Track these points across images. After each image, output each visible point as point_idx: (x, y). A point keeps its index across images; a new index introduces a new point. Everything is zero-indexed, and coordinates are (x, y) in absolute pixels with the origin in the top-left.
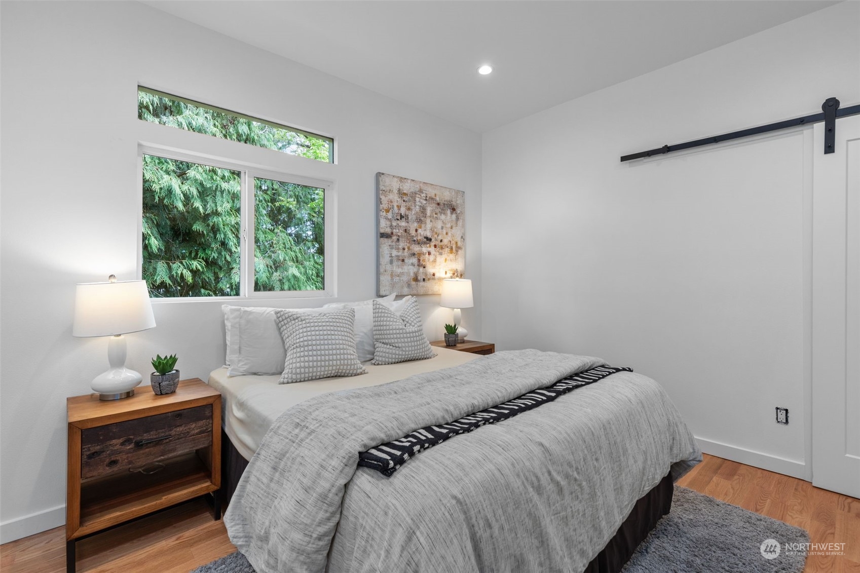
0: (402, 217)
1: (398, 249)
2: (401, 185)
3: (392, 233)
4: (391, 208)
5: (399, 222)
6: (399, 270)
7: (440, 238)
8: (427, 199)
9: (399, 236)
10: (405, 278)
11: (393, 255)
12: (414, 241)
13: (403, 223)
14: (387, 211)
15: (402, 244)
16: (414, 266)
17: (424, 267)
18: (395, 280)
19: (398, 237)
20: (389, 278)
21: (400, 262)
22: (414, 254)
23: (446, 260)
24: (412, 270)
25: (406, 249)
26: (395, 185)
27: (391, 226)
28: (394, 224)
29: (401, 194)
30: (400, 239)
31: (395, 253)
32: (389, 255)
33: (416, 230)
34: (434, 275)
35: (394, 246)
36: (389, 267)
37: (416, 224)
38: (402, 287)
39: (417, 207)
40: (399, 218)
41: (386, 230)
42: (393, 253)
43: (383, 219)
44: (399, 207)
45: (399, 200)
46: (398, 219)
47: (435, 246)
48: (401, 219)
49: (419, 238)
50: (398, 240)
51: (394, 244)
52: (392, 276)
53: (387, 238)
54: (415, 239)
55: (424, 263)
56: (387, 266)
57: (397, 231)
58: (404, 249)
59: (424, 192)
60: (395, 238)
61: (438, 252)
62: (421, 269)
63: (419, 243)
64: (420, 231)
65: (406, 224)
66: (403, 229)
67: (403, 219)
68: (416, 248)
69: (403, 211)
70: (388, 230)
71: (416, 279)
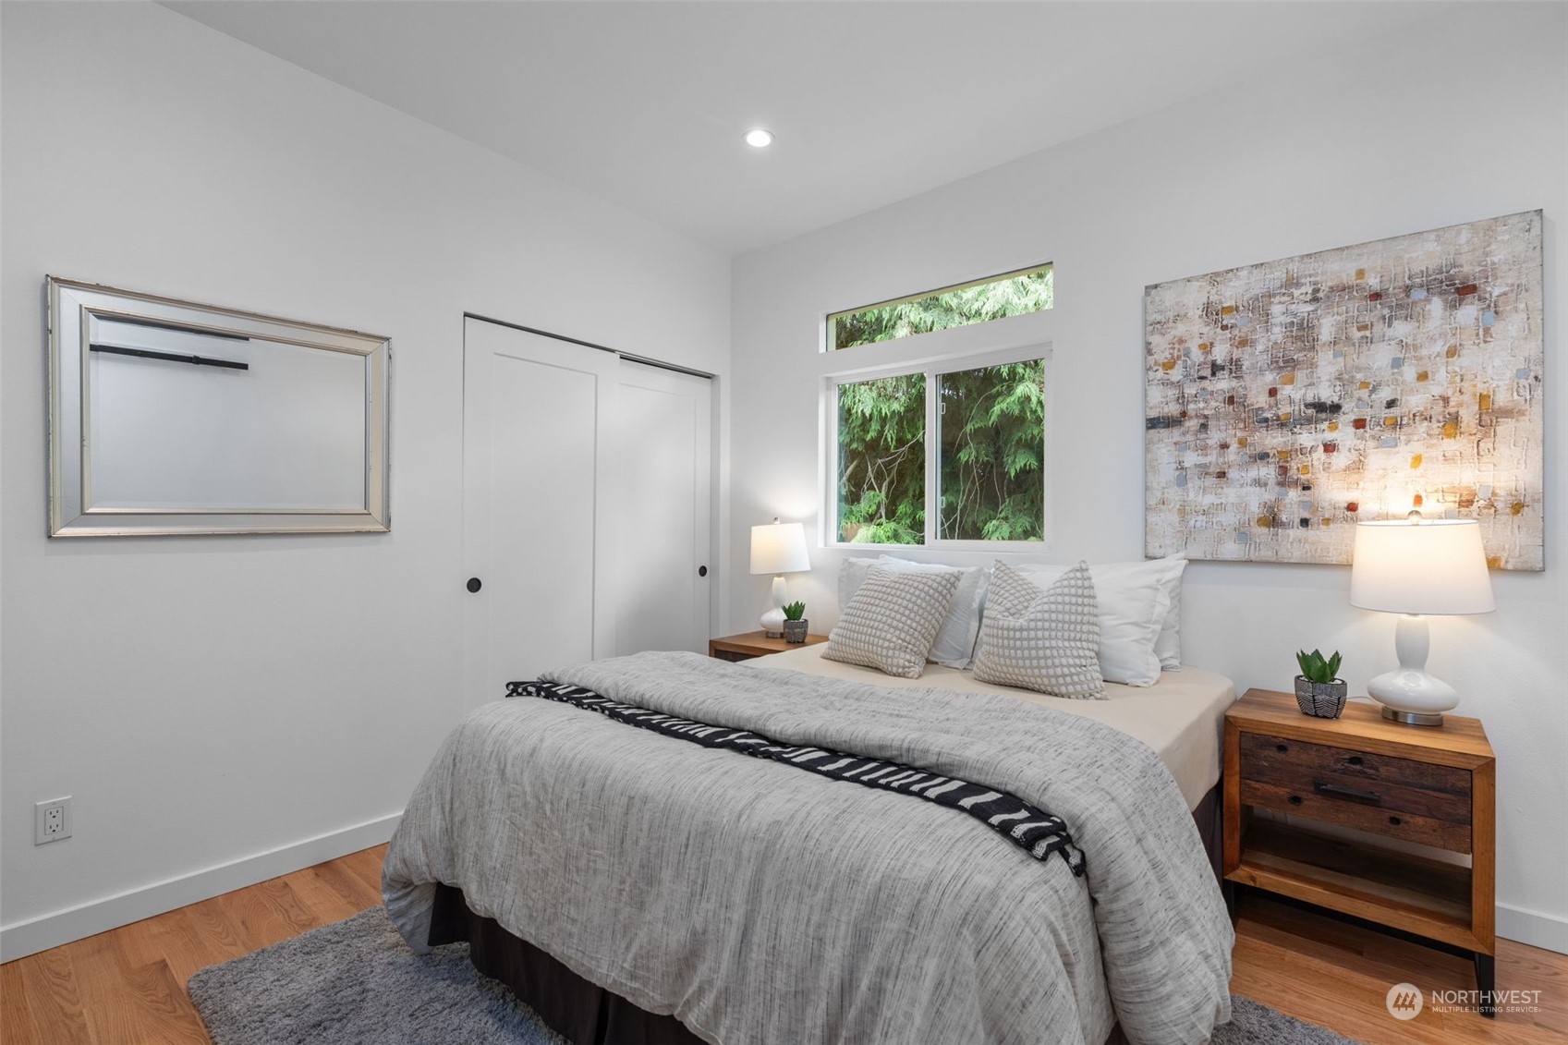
0: (1215, 369)
1: (1204, 449)
2: (1214, 291)
3: (1184, 414)
4: (1179, 357)
5: (1206, 383)
6: (1208, 500)
7: (1385, 394)
8: (1321, 295)
9: (1206, 417)
10: (1229, 519)
11: (1186, 465)
12: (1266, 420)
13: (1223, 384)
14: (1169, 366)
15: (1214, 437)
16: (1266, 485)
17: (1306, 488)
18: (1192, 523)
19: (1202, 421)
20: (1175, 518)
21: (1211, 481)
22: (1263, 456)
23: (1417, 460)
24: (1255, 501)
25: (1234, 447)
26: (1195, 298)
27: (1181, 399)
28: (1191, 390)
29: (1213, 313)
30: (1212, 423)
31: (1191, 459)
32: (1174, 466)
33: (1273, 392)
34: (1352, 507)
35: (1193, 444)
36: (1174, 495)
37: (1270, 378)
38: (1219, 541)
39: (1276, 330)
40: (1207, 372)
41: (1166, 410)
42: (1185, 459)
43: (1154, 387)
44: (1207, 348)
45: (1206, 330)
46: (1202, 378)
47: (1360, 424)
48: (1214, 374)
49: (1285, 410)
50: (1204, 427)
51: (1190, 437)
52: (1183, 512)
53: (1168, 426)
54: (1269, 415)
55: (1303, 477)
56: (1166, 491)
57: (1202, 405)
58: (1224, 446)
59: (1303, 281)
60: (1192, 424)
61: (1373, 437)
62: (1294, 495)
63: (1282, 425)
64: (1286, 391)
65: (1234, 383)
66: (1221, 398)
67: (1219, 374)
68: (1273, 440)
69: (1220, 354)
70: (1173, 409)
71: (1272, 520)
